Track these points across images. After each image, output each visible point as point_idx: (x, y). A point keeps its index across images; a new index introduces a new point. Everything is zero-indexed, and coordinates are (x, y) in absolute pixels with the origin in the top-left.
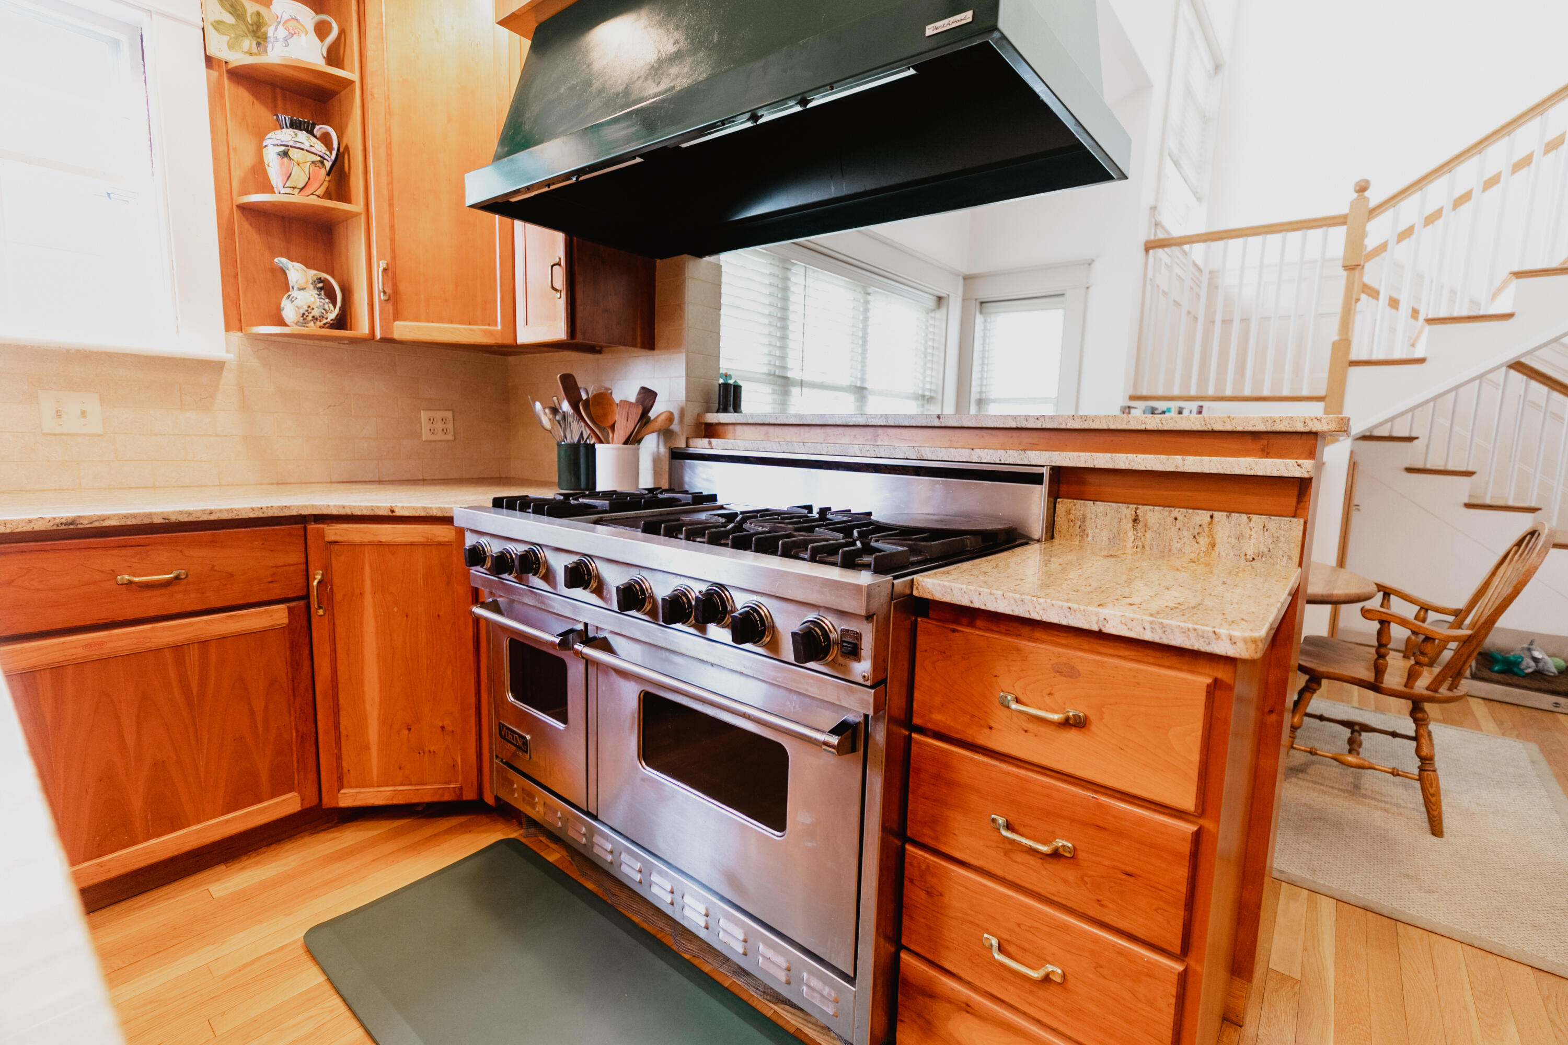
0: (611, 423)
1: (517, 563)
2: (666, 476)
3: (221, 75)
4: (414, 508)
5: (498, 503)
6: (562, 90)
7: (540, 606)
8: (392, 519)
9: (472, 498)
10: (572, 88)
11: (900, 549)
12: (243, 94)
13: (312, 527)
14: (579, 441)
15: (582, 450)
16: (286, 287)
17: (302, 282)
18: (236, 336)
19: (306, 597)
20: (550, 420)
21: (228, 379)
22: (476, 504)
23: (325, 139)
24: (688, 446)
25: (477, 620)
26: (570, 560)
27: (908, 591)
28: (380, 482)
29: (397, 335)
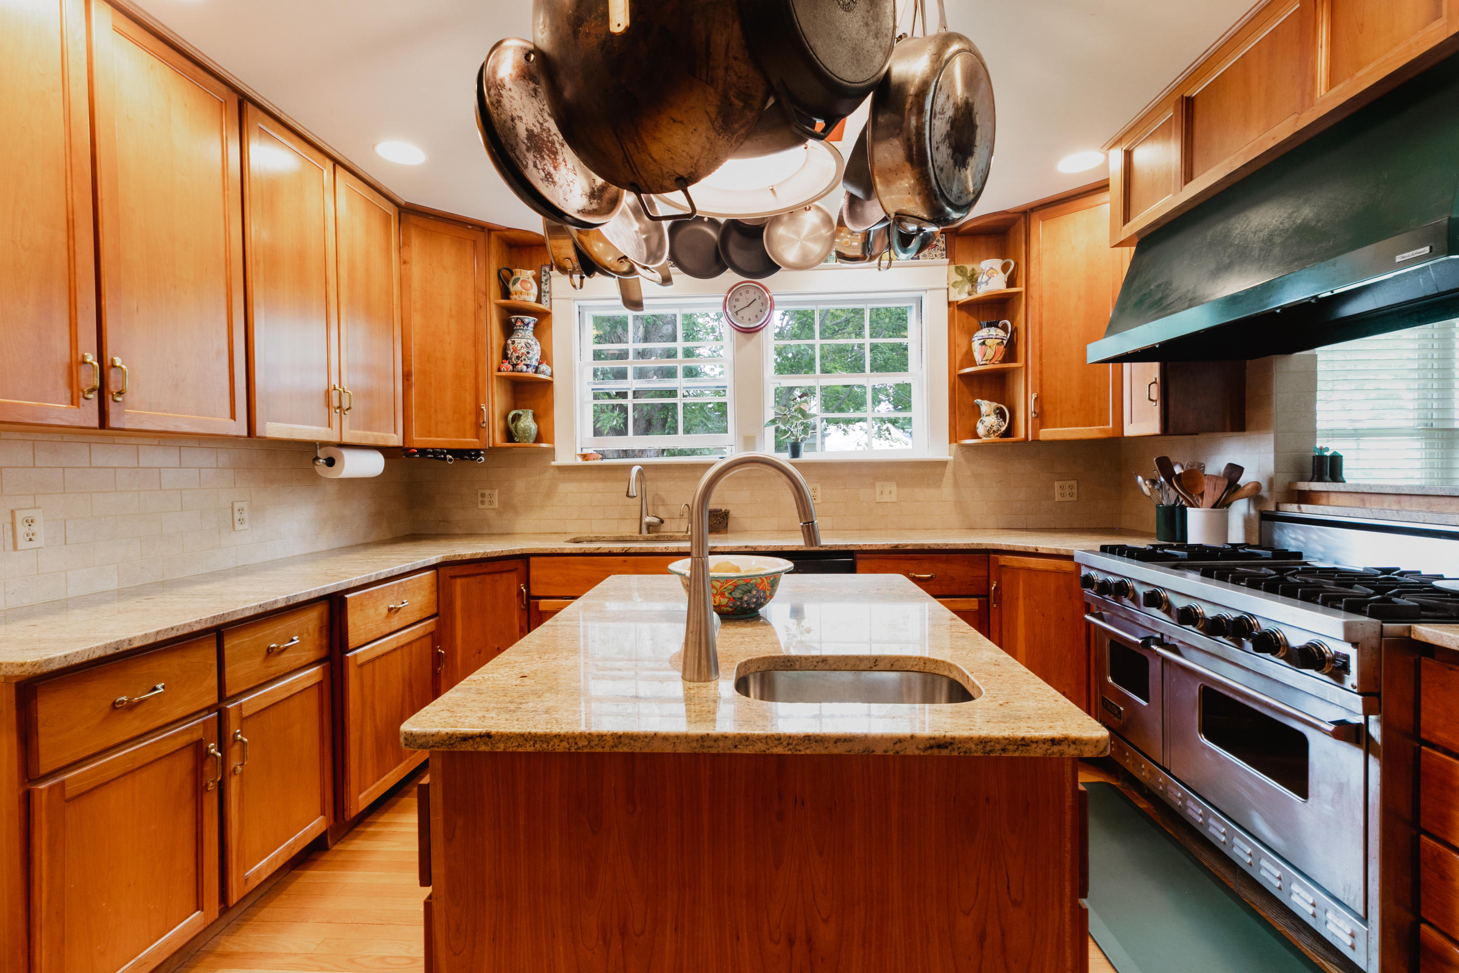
0: (1200, 491)
1: (1113, 588)
2: (1257, 534)
3: (954, 308)
4: (1049, 549)
5: (1104, 549)
6: (1152, 287)
7: (1129, 618)
8: (1036, 554)
9: (1088, 544)
10: (1159, 286)
11: (1412, 603)
12: (964, 314)
13: (992, 556)
14: (1176, 503)
15: (1177, 511)
16: (979, 414)
17: (988, 412)
18: (954, 445)
19: (987, 596)
20: (1149, 489)
21: (949, 470)
22: (1089, 549)
23: (1004, 328)
24: (1277, 509)
25: (1089, 623)
26: (1148, 589)
27: (1406, 634)
28: (1027, 529)
29: (1041, 438)
